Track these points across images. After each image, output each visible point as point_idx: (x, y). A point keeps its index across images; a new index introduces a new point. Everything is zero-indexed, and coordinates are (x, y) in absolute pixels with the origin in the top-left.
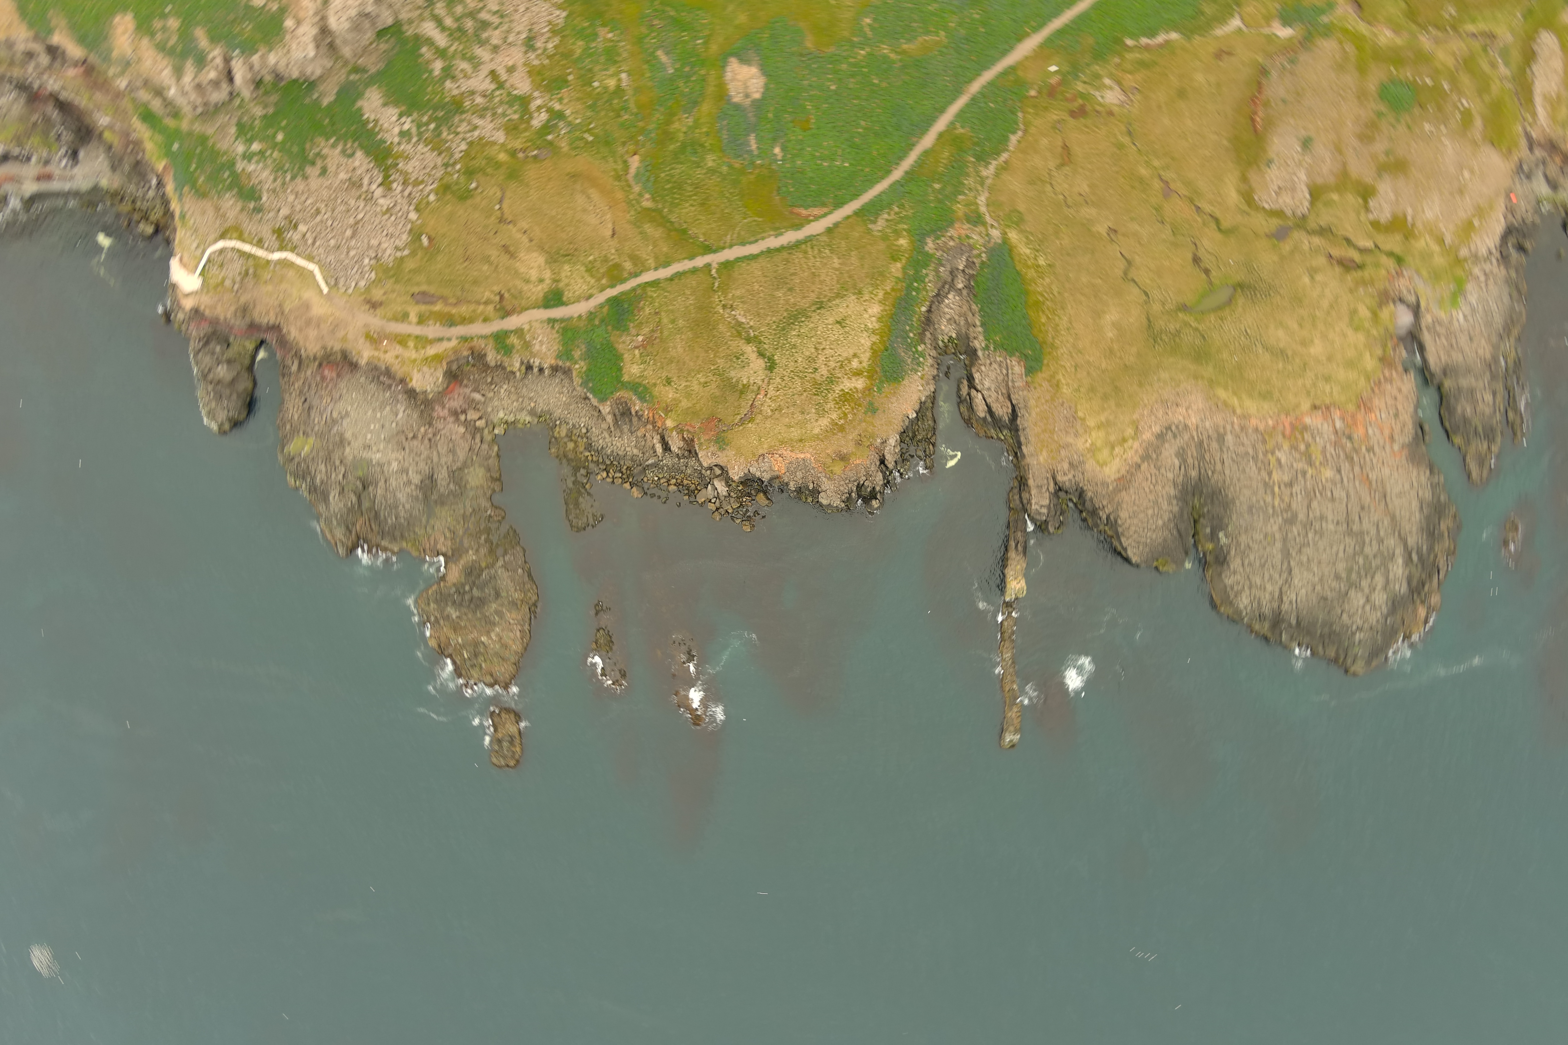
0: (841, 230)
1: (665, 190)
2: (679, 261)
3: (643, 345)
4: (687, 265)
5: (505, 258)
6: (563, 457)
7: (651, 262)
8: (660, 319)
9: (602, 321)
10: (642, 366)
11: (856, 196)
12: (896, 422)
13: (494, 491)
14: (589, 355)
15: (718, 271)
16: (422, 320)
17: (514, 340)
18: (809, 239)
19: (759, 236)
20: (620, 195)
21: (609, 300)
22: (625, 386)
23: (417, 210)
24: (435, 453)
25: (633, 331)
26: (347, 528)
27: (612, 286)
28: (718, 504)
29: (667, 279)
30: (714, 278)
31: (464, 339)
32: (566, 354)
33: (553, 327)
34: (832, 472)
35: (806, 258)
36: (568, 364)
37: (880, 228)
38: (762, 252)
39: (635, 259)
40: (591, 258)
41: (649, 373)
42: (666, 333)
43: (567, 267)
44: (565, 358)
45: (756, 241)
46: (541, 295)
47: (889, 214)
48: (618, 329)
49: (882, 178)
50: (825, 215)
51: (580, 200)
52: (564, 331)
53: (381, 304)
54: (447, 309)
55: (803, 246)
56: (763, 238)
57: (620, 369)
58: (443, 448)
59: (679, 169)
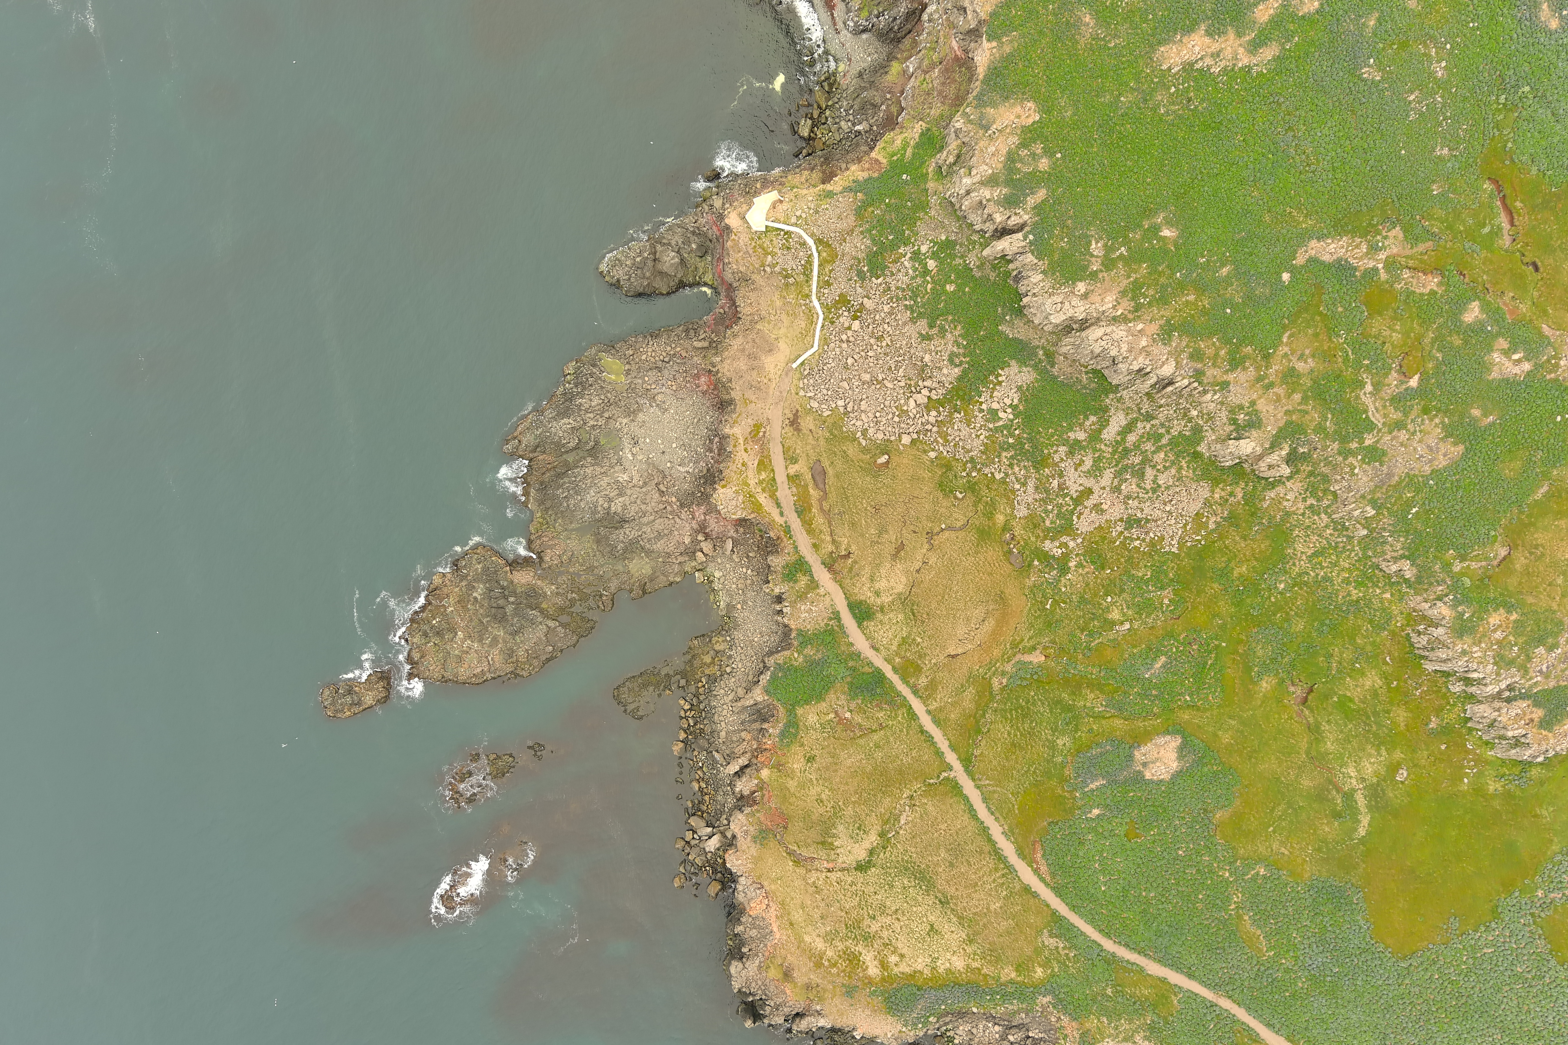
0: (1032, 900)
1: (1017, 700)
2: (945, 735)
3: (841, 719)
4: (943, 745)
5: (890, 549)
6: (692, 656)
7: (934, 706)
8: (876, 731)
9: (853, 669)
10: (818, 726)
11: (1074, 908)
12: (845, 1020)
13: (631, 591)
14: (812, 665)
15: (947, 779)
16: (793, 479)
17: (803, 581)
18: (1011, 869)
19: (998, 815)
20: (996, 653)
21: (878, 671)
22: (791, 712)
23: (913, 441)
24: (652, 518)
25: (853, 706)
26: (537, 447)
27: (895, 670)
28: (693, 842)
29: (921, 726)
30: (938, 777)
31: (787, 529)
32: (806, 639)
33: (830, 619)
34: (768, 967)
35: (991, 871)
36: (796, 643)
37: (1046, 943)
38: (982, 823)
39: (932, 686)
40: (919, 640)
41: (813, 735)
42: (862, 742)
43: (901, 617)
44: (801, 639)
45: (992, 813)
46: (863, 598)
47: (1064, 948)
48: (850, 689)
49: (1101, 931)
50: (1043, 880)
51: (978, 613)
52: (830, 632)
53: (798, 430)
54: (814, 502)
55: (1002, 866)
56: (996, 819)
57: (807, 702)
58: (659, 524)
59: (1043, 709)
